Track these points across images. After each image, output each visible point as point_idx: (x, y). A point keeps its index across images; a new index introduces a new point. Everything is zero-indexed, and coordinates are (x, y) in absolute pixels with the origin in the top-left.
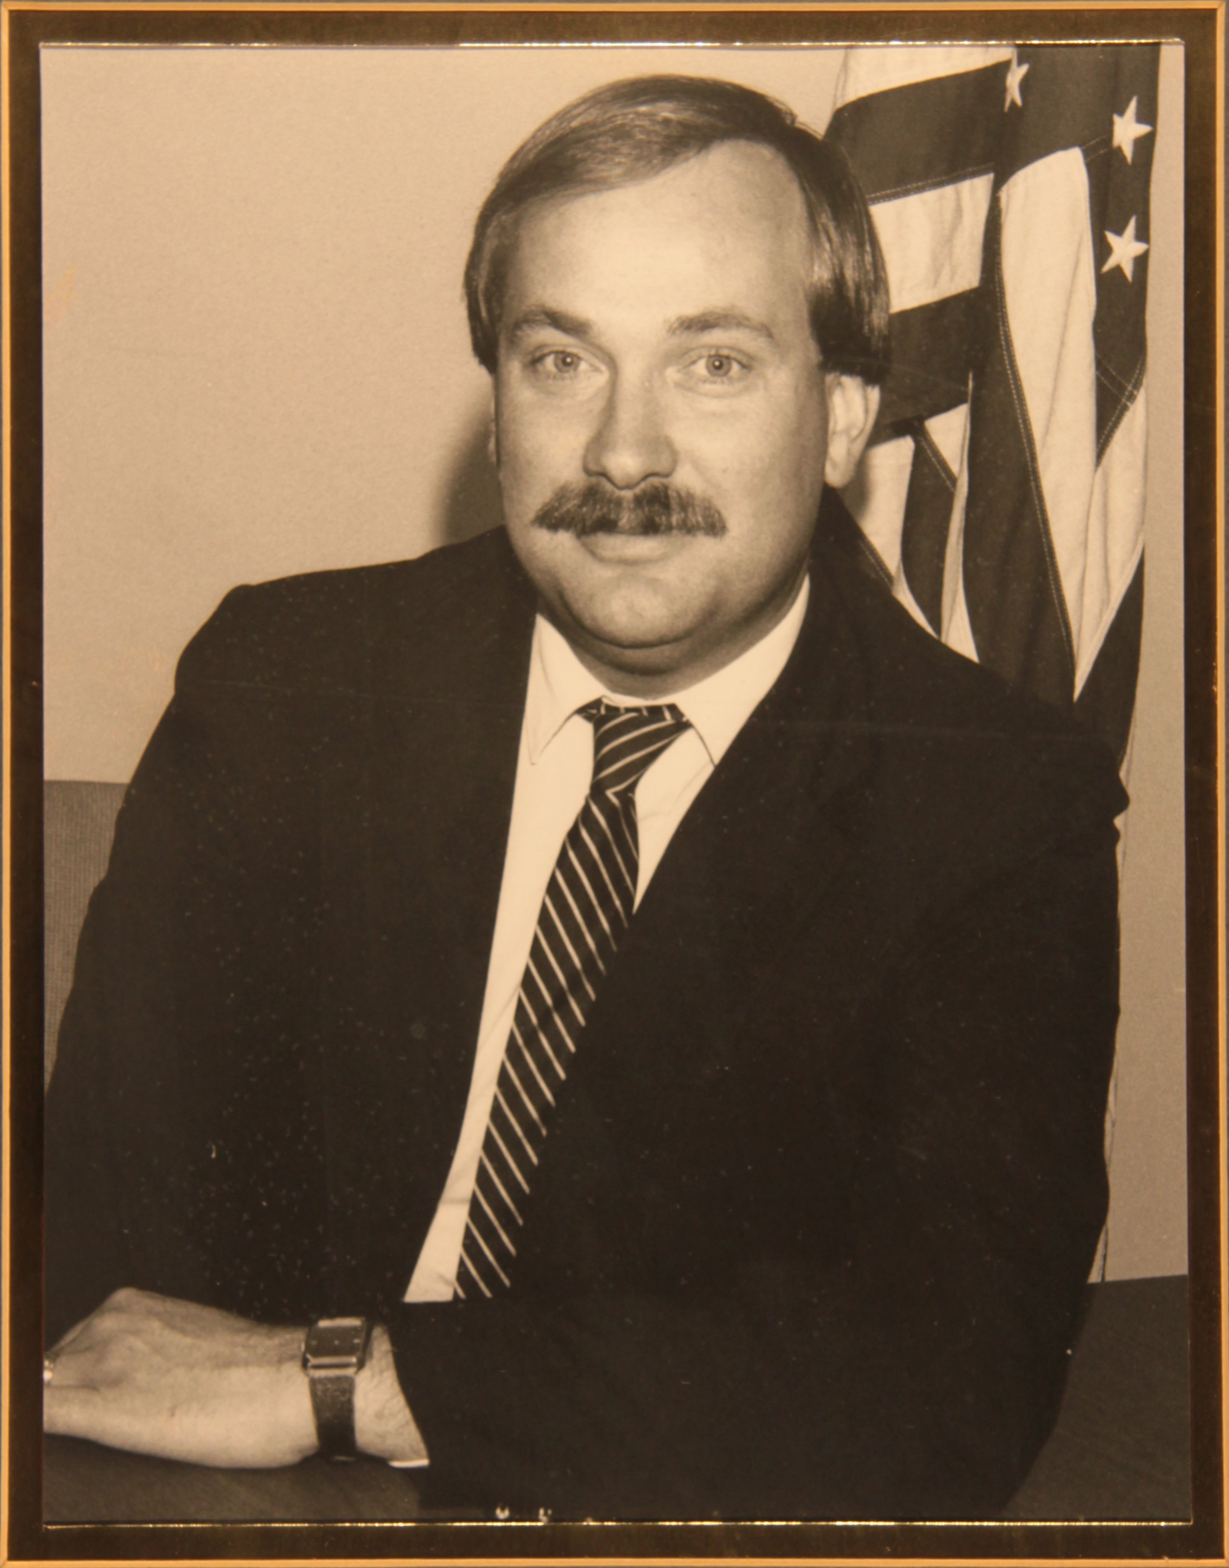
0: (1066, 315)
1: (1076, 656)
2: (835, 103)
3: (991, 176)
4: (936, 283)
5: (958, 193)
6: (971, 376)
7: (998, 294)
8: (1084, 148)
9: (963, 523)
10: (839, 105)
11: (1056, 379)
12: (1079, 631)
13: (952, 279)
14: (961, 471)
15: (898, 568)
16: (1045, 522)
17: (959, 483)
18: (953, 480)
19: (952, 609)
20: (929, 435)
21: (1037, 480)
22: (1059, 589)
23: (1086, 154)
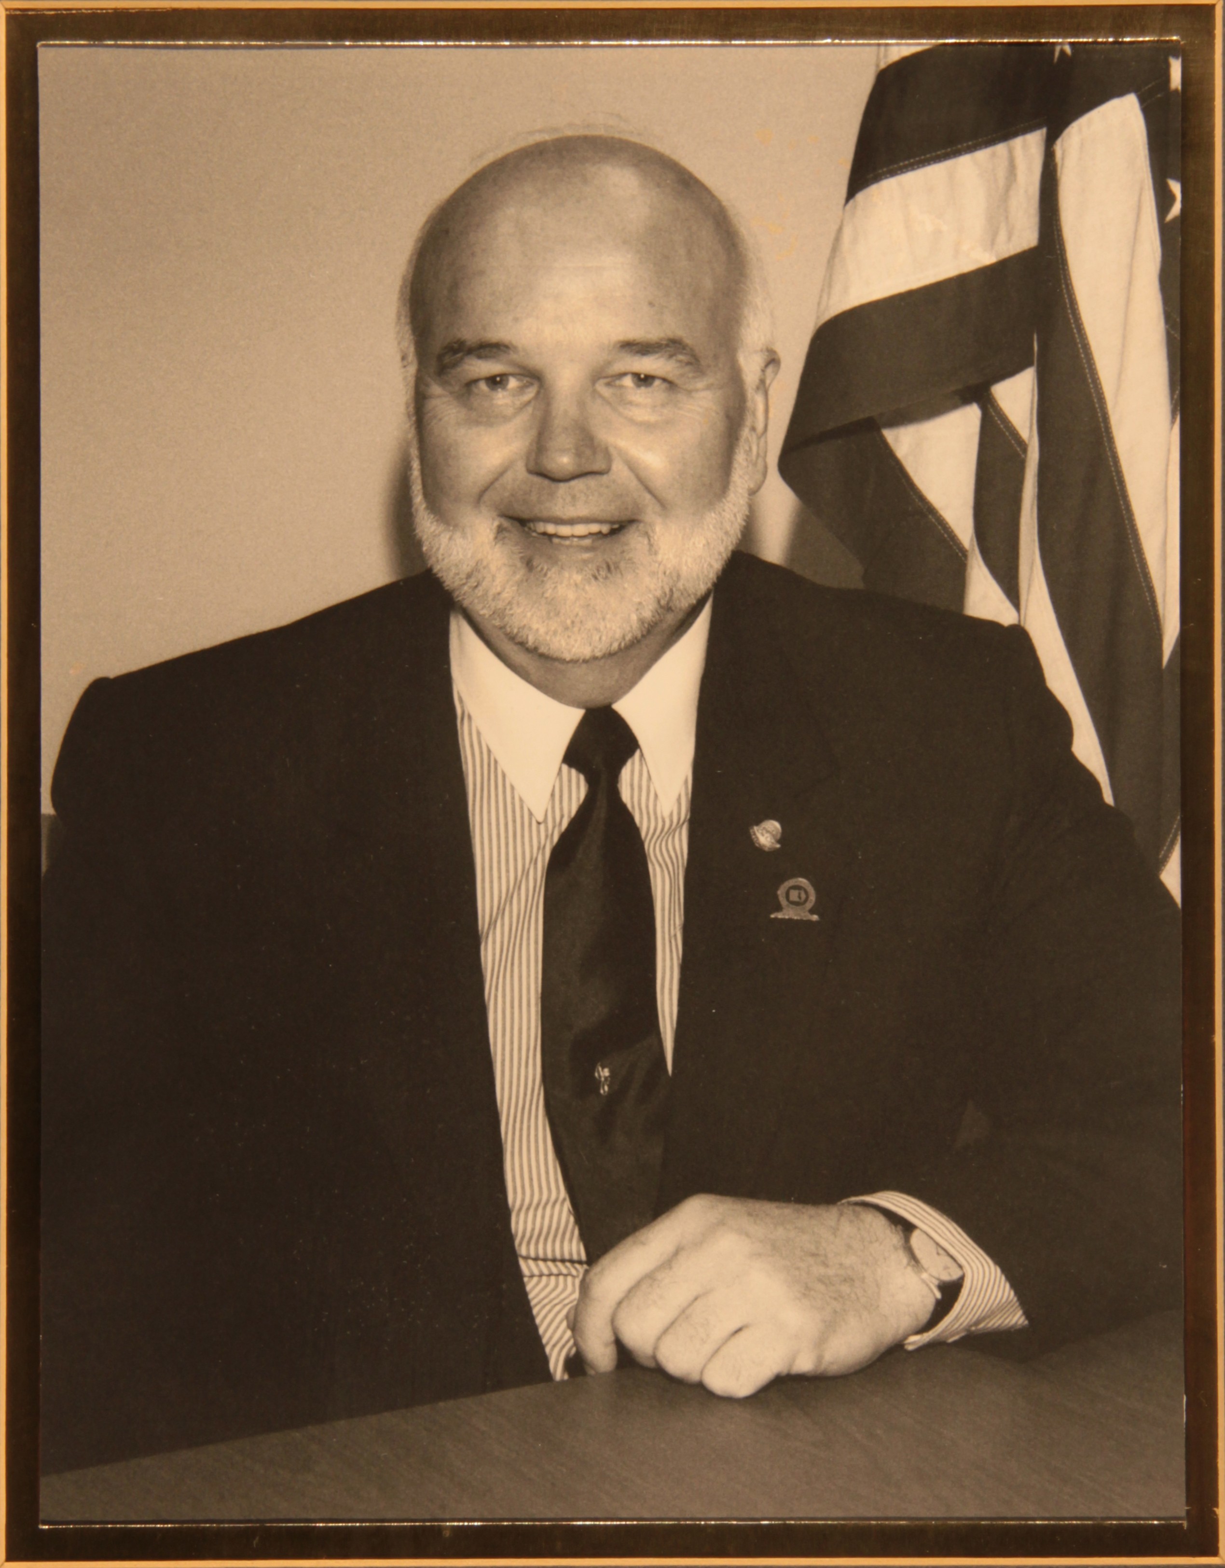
0: (1131, 267)
1: (1162, 621)
2: (877, 65)
3: (1044, 130)
4: (993, 242)
5: (1011, 152)
6: (1035, 337)
7: (1059, 252)
8: (1139, 93)
9: (1036, 490)
10: (883, 66)
11: (1124, 337)
12: (1164, 595)
13: (1009, 238)
14: (1031, 437)
15: (972, 540)
16: (1122, 482)
17: (1030, 449)
18: (1023, 446)
19: (1030, 579)
20: (996, 401)
21: (1111, 440)
22: (1140, 552)
23: (1142, 100)
